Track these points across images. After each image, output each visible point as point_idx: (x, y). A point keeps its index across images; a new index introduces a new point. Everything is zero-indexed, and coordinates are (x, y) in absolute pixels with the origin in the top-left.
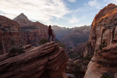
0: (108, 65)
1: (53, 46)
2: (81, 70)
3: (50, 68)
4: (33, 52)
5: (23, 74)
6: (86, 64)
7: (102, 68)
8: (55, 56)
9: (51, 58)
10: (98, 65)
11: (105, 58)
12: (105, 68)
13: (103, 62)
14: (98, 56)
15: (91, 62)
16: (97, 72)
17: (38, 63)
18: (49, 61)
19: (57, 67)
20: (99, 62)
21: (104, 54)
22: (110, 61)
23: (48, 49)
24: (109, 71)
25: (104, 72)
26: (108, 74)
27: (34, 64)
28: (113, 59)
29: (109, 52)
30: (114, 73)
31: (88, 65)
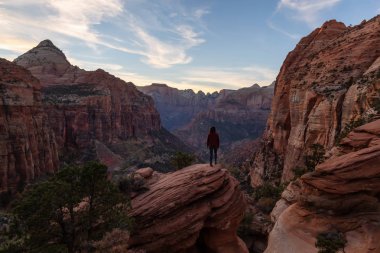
0: (330, 212)
2: (253, 228)
3: (213, 226)
4: (172, 191)
5: (162, 241)
6: (267, 210)
7: (314, 221)
8: (226, 198)
9: (217, 203)
10: (303, 213)
11: (322, 192)
12: (322, 220)
13: (318, 204)
14: (303, 188)
15: (280, 204)
16: (300, 231)
17: (190, 215)
18: (214, 209)
19: (228, 224)
20: (308, 205)
21: (320, 183)
22: (334, 202)
23: (211, 185)
24: (333, 227)
25: (321, 229)
26: (329, 236)
27: (183, 219)
28: (342, 196)
29: (333, 177)
30: (345, 231)
31: (271, 211)
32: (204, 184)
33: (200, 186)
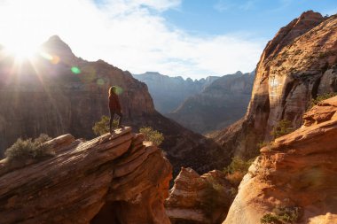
0: (289, 186)
1: (126, 142)
3: (118, 199)
4: (73, 158)
5: (45, 216)
6: (236, 184)
9: (120, 172)
12: (281, 194)
15: (247, 177)
16: (259, 205)
17: (85, 185)
18: (117, 179)
19: (139, 196)
20: (266, 178)
21: (278, 156)
23: (113, 150)
27: (75, 190)
28: (301, 169)
31: (239, 184)
32: (107, 150)
33: (102, 151)
